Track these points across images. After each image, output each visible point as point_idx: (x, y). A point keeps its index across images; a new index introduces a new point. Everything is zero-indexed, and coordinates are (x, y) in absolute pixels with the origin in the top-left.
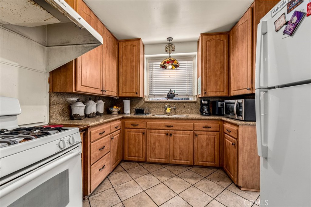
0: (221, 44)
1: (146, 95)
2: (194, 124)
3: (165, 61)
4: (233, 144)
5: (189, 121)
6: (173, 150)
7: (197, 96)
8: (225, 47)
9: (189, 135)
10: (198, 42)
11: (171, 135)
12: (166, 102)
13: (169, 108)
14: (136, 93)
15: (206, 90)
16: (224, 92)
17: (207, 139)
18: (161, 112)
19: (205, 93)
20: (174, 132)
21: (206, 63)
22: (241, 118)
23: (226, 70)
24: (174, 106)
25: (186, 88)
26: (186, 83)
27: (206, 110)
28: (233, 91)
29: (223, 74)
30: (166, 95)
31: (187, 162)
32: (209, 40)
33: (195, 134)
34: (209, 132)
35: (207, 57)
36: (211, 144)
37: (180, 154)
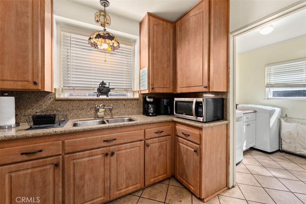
0: (168, 33)
1: (57, 88)
2: (145, 130)
3: (99, 34)
4: (195, 151)
5: (138, 128)
6: (116, 175)
7: (138, 91)
8: (171, 37)
9: (139, 147)
10: (141, 24)
11: (113, 154)
12: (97, 100)
13: (103, 108)
14: (35, 83)
15: (153, 85)
16: (170, 88)
17: (159, 147)
18: (88, 115)
19: (153, 88)
20: (118, 148)
21: (153, 51)
22: (201, 119)
23: (172, 65)
24: (109, 106)
25: (124, 81)
26: (123, 73)
27: (151, 110)
28: (180, 88)
29: (169, 68)
30: (96, 89)
31: (136, 186)
32: (157, 24)
33: (146, 144)
34: (161, 138)
35: (155, 44)
36: (163, 152)
37: (127, 179)
